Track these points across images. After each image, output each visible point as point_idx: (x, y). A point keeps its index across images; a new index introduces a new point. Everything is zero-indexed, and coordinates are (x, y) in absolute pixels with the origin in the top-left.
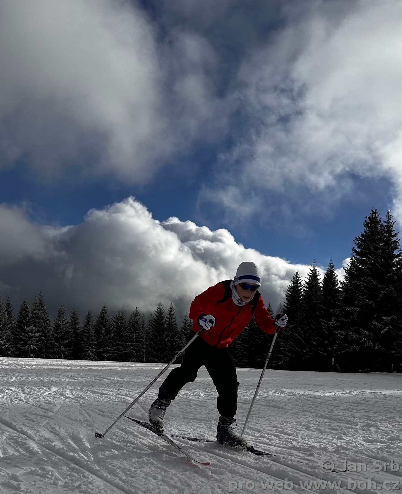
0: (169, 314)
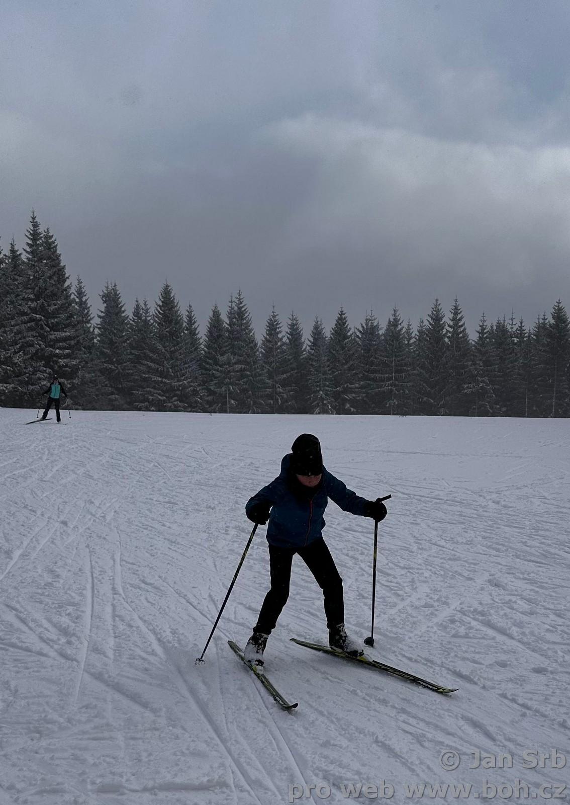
0: (454, 319)
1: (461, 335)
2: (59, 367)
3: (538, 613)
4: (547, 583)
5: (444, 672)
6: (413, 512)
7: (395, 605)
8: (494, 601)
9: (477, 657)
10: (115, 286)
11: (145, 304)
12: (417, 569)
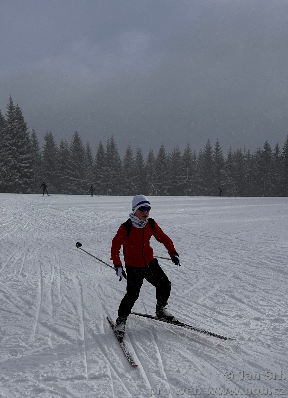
0: (216, 149)
1: (220, 157)
2: (24, 172)
3: (257, 291)
4: (261, 277)
5: (212, 320)
6: (197, 243)
7: (188, 288)
8: (236, 286)
9: (228, 313)
10: (51, 132)
11: (66, 142)
12: (199, 271)
